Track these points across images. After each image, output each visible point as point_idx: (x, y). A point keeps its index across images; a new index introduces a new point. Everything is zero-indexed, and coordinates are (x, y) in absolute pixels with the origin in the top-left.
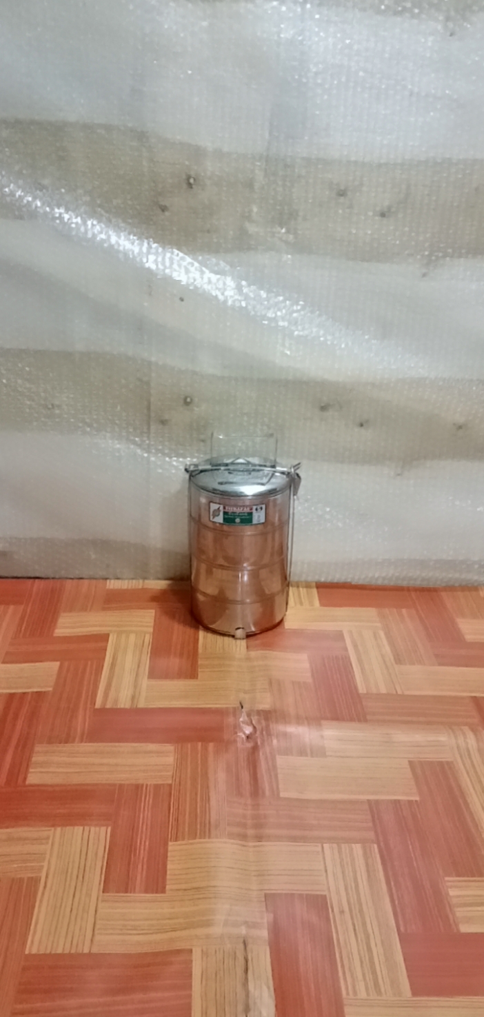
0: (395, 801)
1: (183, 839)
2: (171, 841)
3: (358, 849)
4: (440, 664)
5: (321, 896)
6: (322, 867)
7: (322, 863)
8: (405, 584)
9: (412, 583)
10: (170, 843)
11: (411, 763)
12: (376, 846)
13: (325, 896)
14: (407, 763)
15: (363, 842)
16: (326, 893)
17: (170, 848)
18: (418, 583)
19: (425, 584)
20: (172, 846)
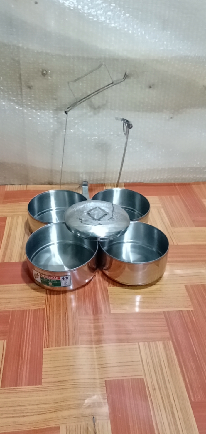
0: (179, 311)
1: (52, 346)
2: (44, 348)
3: (160, 344)
4: (196, 226)
5: (140, 379)
6: (140, 359)
7: (139, 356)
8: (173, 182)
9: (176, 181)
10: (44, 349)
11: (186, 286)
12: (171, 341)
13: (143, 378)
14: (184, 287)
15: (163, 339)
16: (143, 377)
17: (44, 353)
18: (180, 181)
19: (183, 182)
20: (45, 351)
